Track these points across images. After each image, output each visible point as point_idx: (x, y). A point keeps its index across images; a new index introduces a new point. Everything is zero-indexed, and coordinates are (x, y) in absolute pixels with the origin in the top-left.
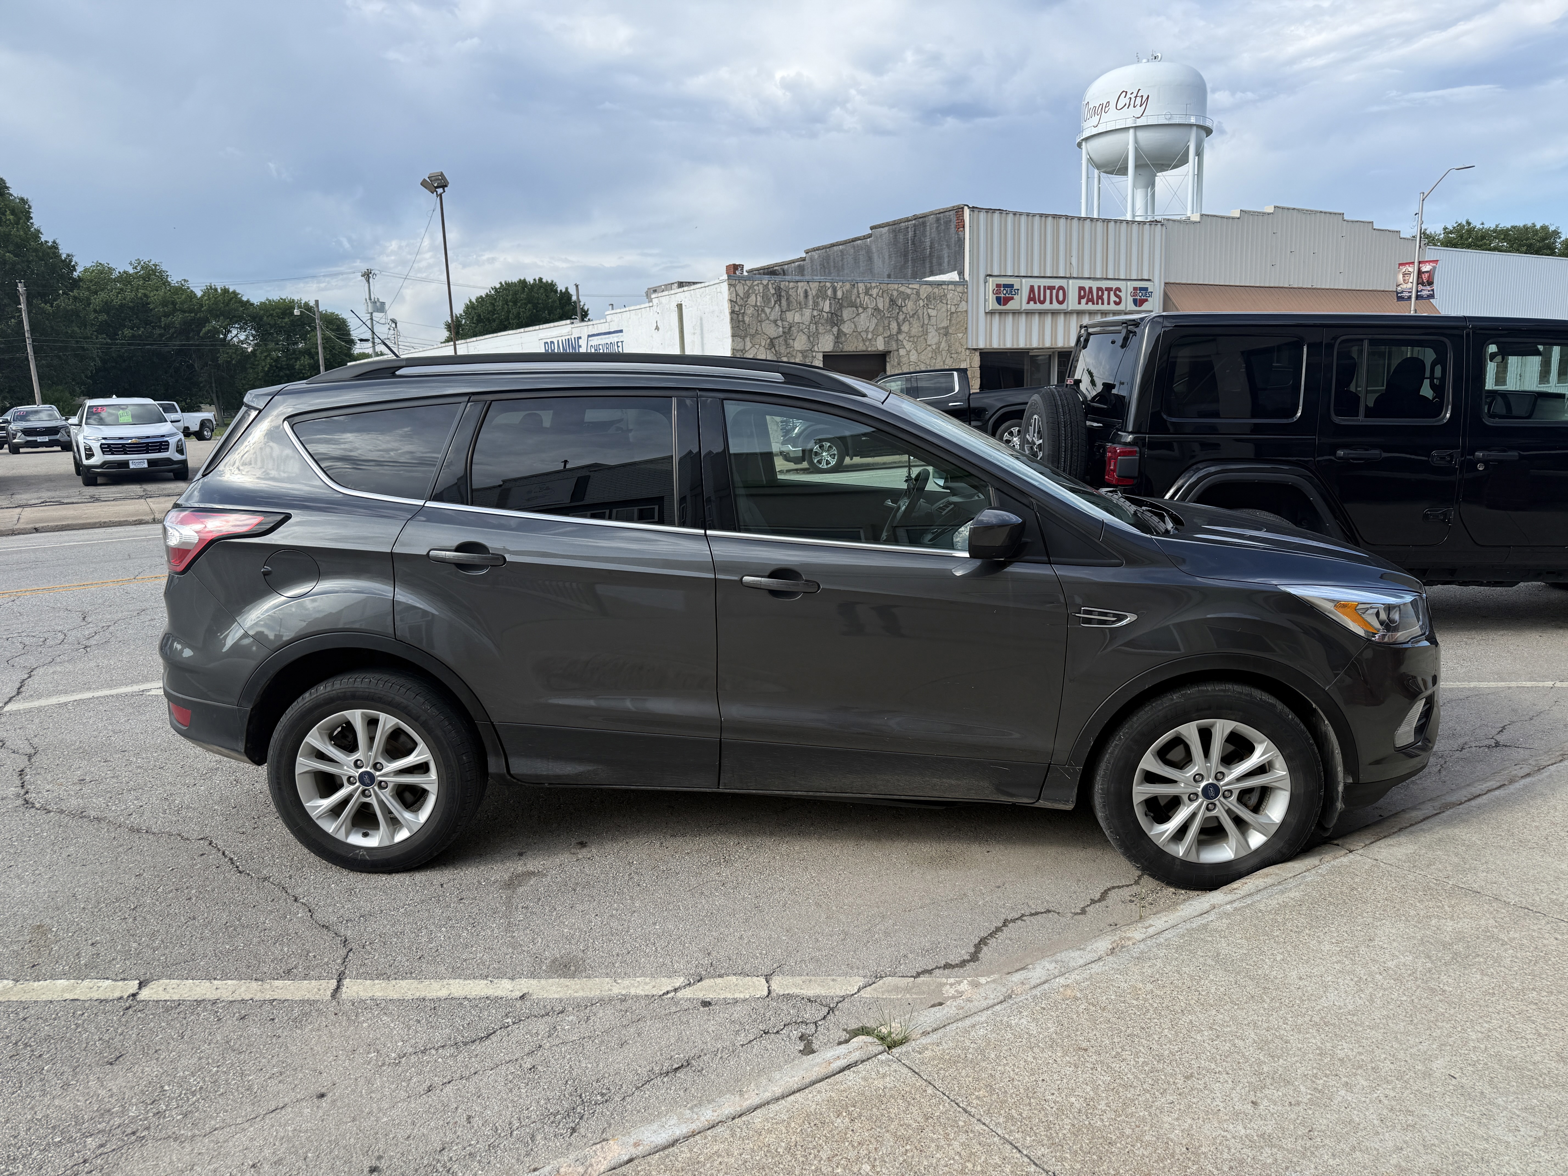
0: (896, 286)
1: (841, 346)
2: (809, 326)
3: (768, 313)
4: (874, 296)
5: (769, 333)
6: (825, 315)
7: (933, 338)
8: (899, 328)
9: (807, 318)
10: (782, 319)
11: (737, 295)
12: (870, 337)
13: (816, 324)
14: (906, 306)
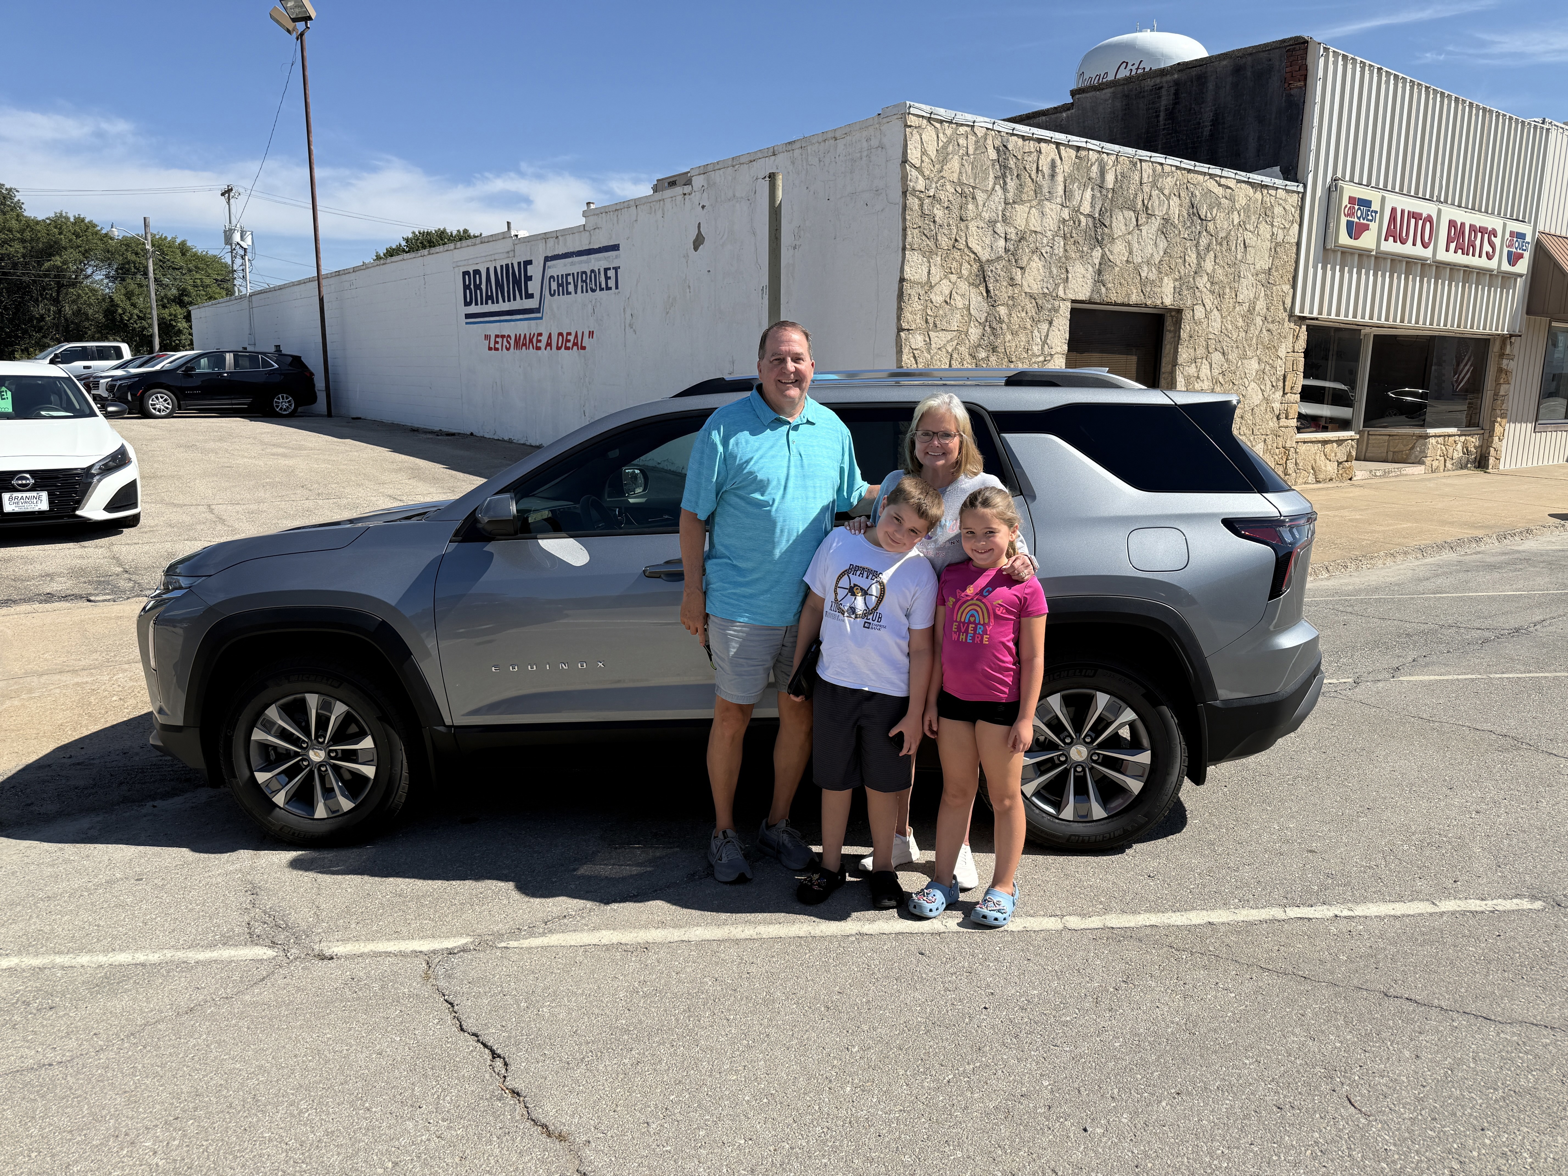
1: (1103, 290)
2: (1053, 239)
3: (981, 203)
4: (1166, 192)
5: (977, 248)
6: (1083, 219)
7: (1247, 290)
8: (1199, 264)
9: (1051, 223)
10: (1005, 220)
11: (924, 153)
12: (1153, 276)
13: (1065, 238)
14: (1214, 219)
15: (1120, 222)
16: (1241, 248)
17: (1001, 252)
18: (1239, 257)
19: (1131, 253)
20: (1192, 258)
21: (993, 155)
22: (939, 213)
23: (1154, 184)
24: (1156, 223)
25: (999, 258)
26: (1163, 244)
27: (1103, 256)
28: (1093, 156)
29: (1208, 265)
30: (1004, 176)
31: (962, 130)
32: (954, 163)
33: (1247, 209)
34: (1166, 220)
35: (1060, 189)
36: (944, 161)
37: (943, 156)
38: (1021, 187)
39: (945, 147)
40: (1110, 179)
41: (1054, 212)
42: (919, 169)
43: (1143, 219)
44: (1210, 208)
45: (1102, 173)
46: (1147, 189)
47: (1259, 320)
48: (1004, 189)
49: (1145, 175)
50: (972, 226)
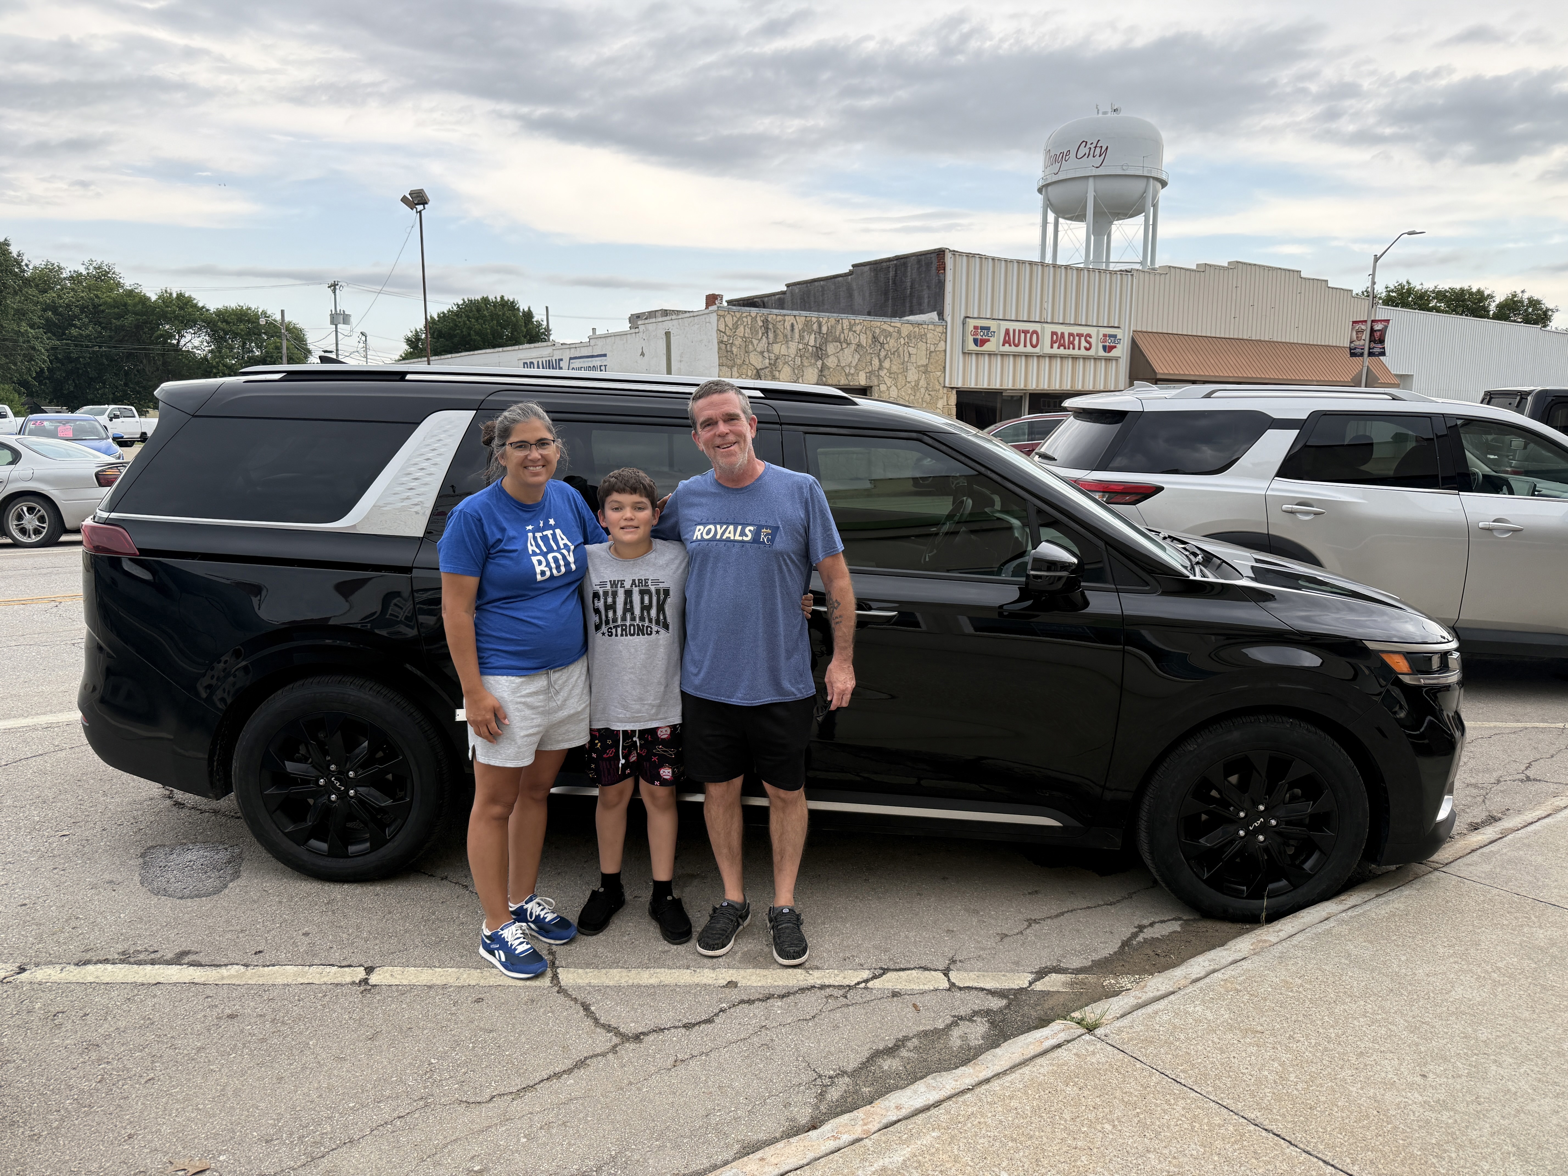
0: (879, 324)
2: (795, 358)
3: (755, 345)
4: (858, 332)
5: (755, 364)
6: (810, 349)
7: (912, 375)
8: (881, 365)
9: (793, 351)
10: (768, 351)
11: (726, 326)
12: (852, 371)
13: (801, 356)
14: (887, 343)
15: (831, 348)
16: (906, 355)
17: (767, 365)
18: (906, 360)
19: (839, 361)
20: (876, 362)
21: (760, 324)
22: (735, 350)
23: (850, 329)
24: (853, 347)
25: (766, 368)
26: (857, 356)
27: (823, 363)
28: (814, 320)
29: (887, 364)
30: (767, 333)
31: (744, 315)
32: (742, 328)
33: (909, 336)
34: (859, 345)
35: (797, 336)
36: (737, 328)
37: (736, 326)
38: (776, 336)
39: (737, 322)
40: (824, 329)
41: (793, 346)
42: (724, 333)
43: (844, 345)
44: (886, 337)
45: (820, 326)
46: (846, 332)
47: (923, 390)
48: (767, 337)
49: (845, 326)
50: (752, 355)
